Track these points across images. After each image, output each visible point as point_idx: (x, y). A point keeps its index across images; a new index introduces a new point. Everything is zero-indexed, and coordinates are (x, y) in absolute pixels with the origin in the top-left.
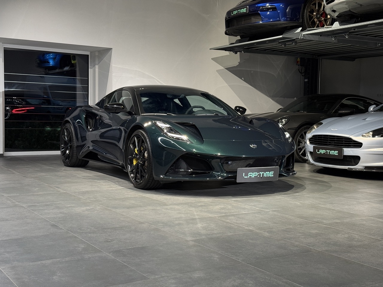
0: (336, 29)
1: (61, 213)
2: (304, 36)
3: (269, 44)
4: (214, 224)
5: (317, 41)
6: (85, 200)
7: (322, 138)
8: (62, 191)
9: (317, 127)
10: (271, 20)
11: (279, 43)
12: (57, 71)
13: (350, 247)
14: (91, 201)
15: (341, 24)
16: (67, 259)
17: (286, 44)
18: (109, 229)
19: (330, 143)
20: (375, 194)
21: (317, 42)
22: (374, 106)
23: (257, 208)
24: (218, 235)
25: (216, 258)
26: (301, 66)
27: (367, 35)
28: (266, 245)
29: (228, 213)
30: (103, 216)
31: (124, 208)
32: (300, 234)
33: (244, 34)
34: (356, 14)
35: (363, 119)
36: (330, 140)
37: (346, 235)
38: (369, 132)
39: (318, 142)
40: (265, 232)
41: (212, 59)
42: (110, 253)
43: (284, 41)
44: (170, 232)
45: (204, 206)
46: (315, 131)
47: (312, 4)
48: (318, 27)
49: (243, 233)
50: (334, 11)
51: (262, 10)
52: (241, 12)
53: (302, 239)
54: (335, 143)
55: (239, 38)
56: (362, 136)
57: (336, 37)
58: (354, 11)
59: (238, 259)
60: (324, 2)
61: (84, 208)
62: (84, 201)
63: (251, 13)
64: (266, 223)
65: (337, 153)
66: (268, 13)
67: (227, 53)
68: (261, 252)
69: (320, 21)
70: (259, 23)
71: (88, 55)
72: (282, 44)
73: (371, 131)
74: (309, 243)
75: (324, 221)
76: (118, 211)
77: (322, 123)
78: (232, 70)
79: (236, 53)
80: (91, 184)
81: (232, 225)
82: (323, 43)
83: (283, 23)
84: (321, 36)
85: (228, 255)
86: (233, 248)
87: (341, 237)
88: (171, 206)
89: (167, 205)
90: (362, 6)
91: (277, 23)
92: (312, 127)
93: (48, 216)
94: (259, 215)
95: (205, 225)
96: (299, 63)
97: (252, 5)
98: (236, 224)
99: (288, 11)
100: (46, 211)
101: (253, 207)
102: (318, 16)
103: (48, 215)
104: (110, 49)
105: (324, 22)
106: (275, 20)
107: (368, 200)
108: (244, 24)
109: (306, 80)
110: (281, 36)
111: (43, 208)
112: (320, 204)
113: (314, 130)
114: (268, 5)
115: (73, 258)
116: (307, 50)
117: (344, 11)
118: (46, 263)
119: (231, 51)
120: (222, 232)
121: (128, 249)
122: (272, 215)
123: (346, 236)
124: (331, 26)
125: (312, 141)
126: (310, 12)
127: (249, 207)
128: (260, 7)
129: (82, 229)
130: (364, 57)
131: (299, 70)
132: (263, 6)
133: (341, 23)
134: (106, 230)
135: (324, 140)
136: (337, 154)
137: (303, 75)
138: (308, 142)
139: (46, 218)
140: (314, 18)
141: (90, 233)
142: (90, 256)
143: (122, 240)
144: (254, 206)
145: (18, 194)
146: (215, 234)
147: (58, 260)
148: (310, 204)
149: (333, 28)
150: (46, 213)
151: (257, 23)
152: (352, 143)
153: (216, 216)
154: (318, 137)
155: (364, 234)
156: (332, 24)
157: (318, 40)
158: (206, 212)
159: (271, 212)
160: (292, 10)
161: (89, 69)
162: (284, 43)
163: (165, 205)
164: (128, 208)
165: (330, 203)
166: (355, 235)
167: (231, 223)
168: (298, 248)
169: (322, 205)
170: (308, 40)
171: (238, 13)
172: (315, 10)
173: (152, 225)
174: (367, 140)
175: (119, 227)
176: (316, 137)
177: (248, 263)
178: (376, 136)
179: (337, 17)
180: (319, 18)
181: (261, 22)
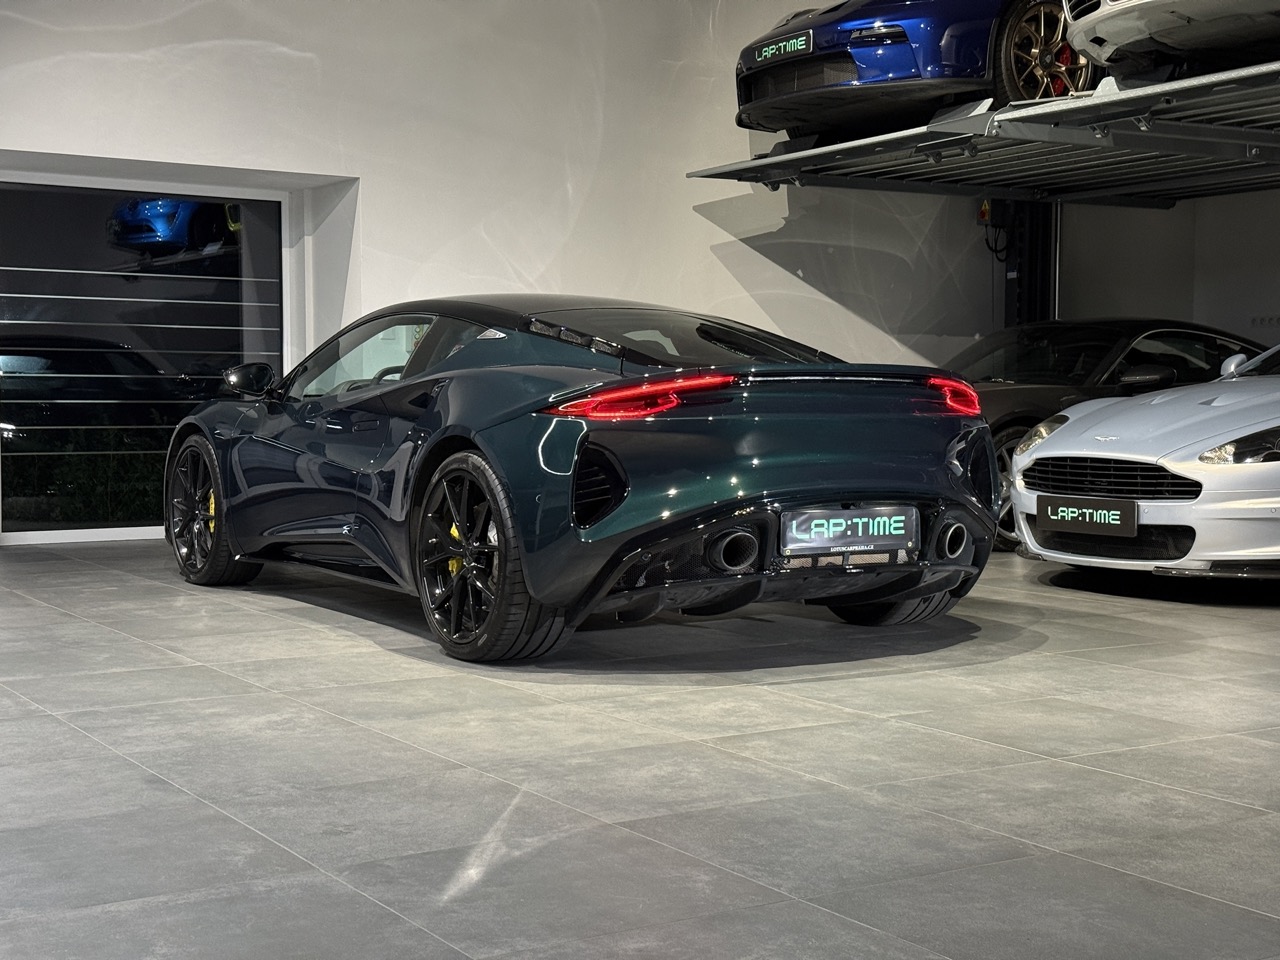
0: (1106, 100)
1: (181, 737)
2: (1000, 127)
3: (886, 156)
4: (698, 767)
5: (1044, 142)
6: (266, 691)
7: (1065, 467)
8: (188, 661)
9: (1051, 430)
10: (891, 75)
11: (919, 150)
12: (181, 257)
13: (1158, 838)
14: (285, 693)
15: (1123, 84)
16: (194, 896)
17: (939, 154)
18: (340, 788)
19: (1092, 483)
20: (1245, 652)
21: (1045, 145)
22: (1241, 357)
23: (847, 710)
24: (710, 806)
25: (700, 884)
26: (993, 226)
27: (1210, 121)
28: (873, 835)
29: (747, 727)
30: (322, 744)
31: (395, 716)
32: (990, 797)
33: (799, 124)
34: (1174, 48)
35: (1202, 404)
36: (1093, 475)
37: (1147, 795)
38: (1224, 446)
39: (1054, 480)
40: (871, 789)
41: (696, 209)
42: (340, 871)
43: (937, 146)
44: (548, 795)
45: (669, 704)
46: (1042, 444)
47: (1025, 19)
48: (1046, 94)
49: (797, 795)
50: (1099, 41)
51: (861, 43)
52: (788, 49)
53: (996, 814)
54: (1110, 484)
55: (783, 136)
56: (1201, 459)
57: (1106, 126)
58: (1165, 41)
59: (779, 886)
60: (1066, 14)
61: (262, 720)
62: (262, 694)
63: (823, 53)
64: (874, 758)
65: (1118, 517)
66: (880, 52)
67: (745, 188)
68: (858, 858)
69: (1054, 77)
70: (849, 85)
71: (280, 203)
72: (928, 156)
73: (1230, 443)
74: (1019, 826)
75: (1073, 750)
76: (376, 726)
77: (1065, 419)
78: (763, 244)
79: (775, 188)
80: (289, 637)
81: (760, 770)
82: (1065, 150)
83: (931, 85)
84: (1056, 125)
85: (744, 873)
86: (762, 846)
87: (1128, 804)
88: (558, 708)
89: (542, 704)
90: (1192, 23)
91: (910, 85)
92: (1034, 430)
93: (137, 750)
94: (852, 734)
95: (670, 769)
96: (987, 218)
97: (825, 25)
98: (774, 766)
99: (947, 43)
100: (131, 732)
101: (835, 705)
102: (1048, 59)
103: (137, 746)
104: (351, 182)
105: (1066, 80)
106: (900, 75)
107: (1222, 676)
108: (800, 89)
109: (1013, 275)
110: (923, 129)
111: (121, 721)
112: (1061, 690)
113: (1040, 440)
114: (878, 24)
115: (213, 891)
116: (1012, 172)
117: (1131, 40)
118: (119, 911)
119: (757, 182)
120: (724, 792)
121: (402, 858)
122: (898, 732)
123: (1147, 798)
124: (1090, 92)
125: (1034, 477)
126: (1019, 46)
127: (820, 705)
128: (850, 32)
129: (252, 790)
130: (1205, 195)
131: (987, 240)
132: (861, 30)
133: (1123, 80)
134: (330, 795)
135: (1071, 474)
136: (1119, 522)
137: (1003, 258)
138: (1020, 483)
139: (130, 755)
140: (1034, 67)
141: (275, 805)
142: (273, 883)
143: (385, 828)
144: (836, 701)
145: (39, 676)
146: (703, 800)
147: (163, 898)
148: (1024, 690)
149: (1098, 97)
150: (129, 738)
151: (841, 85)
152: (1168, 485)
153: (706, 737)
154: (1053, 466)
155: (1209, 791)
156: (1093, 85)
157: (1047, 139)
158: (674, 725)
159: (893, 720)
160: (959, 40)
161: (284, 250)
162: (936, 151)
163: (536, 701)
164: (411, 714)
165: (1093, 688)
166: (1177, 797)
167: (755, 763)
168: (983, 844)
169: (1068, 693)
170: (1014, 139)
171: (780, 52)
172: (1037, 42)
173: (488, 772)
174: (1216, 472)
175: (377, 782)
176: (1047, 465)
177: (810, 900)
178: (1246, 457)
179: (1108, 60)
180: (1052, 64)
181: (855, 83)
